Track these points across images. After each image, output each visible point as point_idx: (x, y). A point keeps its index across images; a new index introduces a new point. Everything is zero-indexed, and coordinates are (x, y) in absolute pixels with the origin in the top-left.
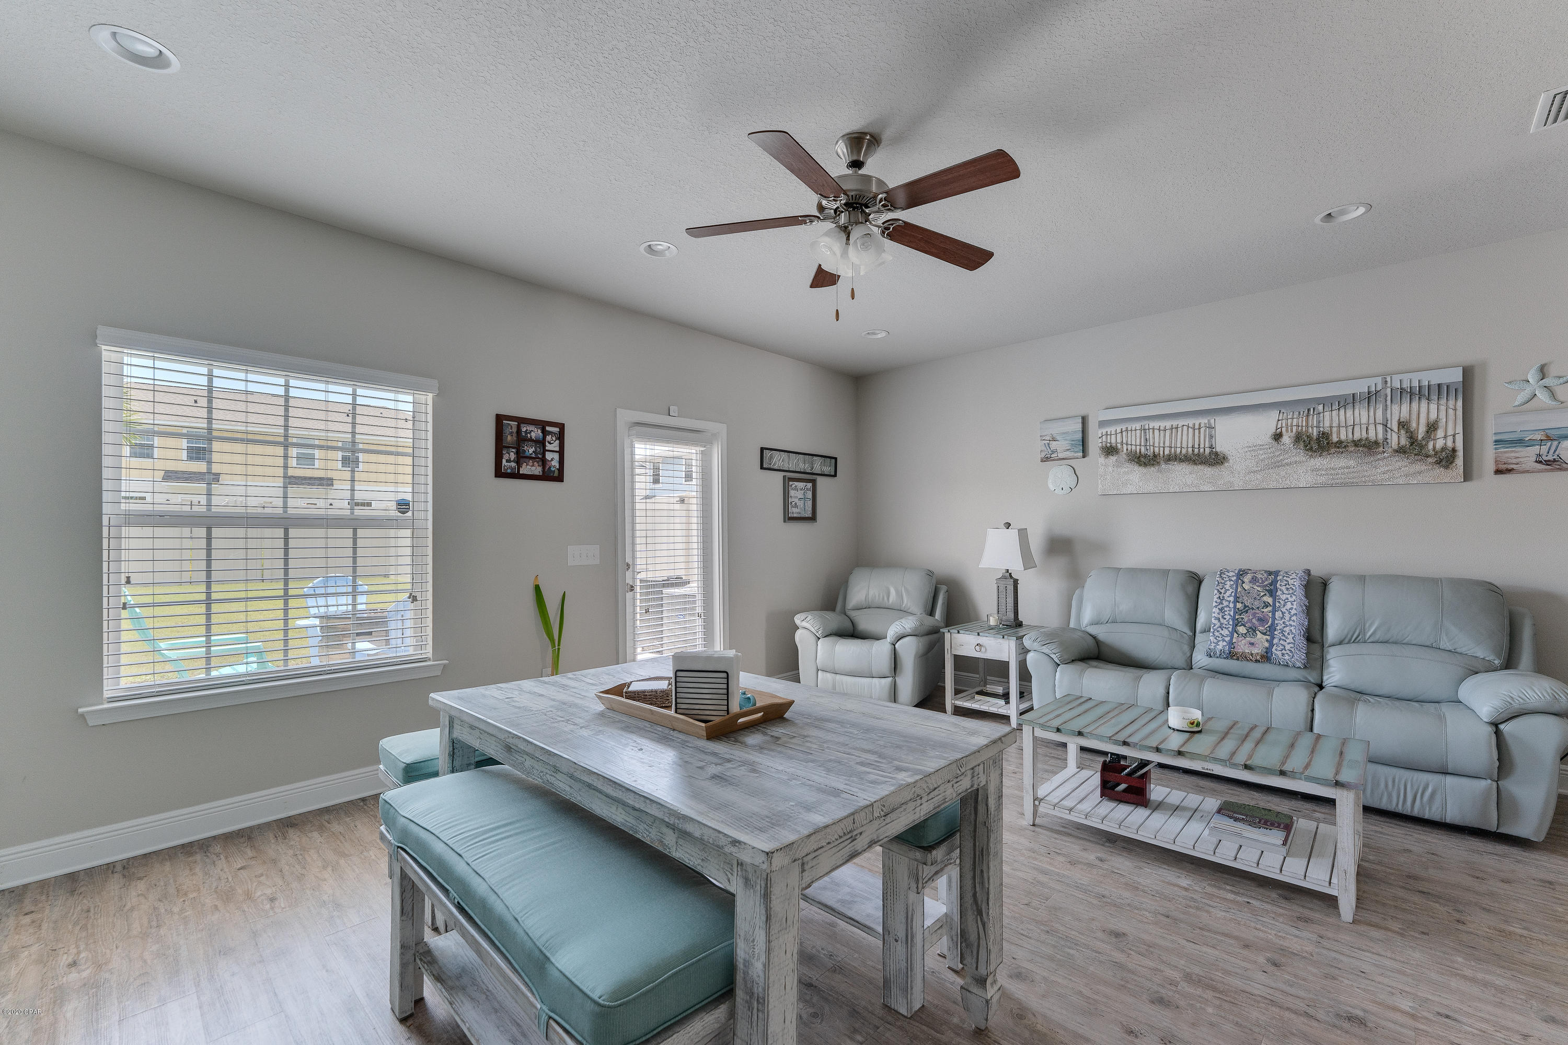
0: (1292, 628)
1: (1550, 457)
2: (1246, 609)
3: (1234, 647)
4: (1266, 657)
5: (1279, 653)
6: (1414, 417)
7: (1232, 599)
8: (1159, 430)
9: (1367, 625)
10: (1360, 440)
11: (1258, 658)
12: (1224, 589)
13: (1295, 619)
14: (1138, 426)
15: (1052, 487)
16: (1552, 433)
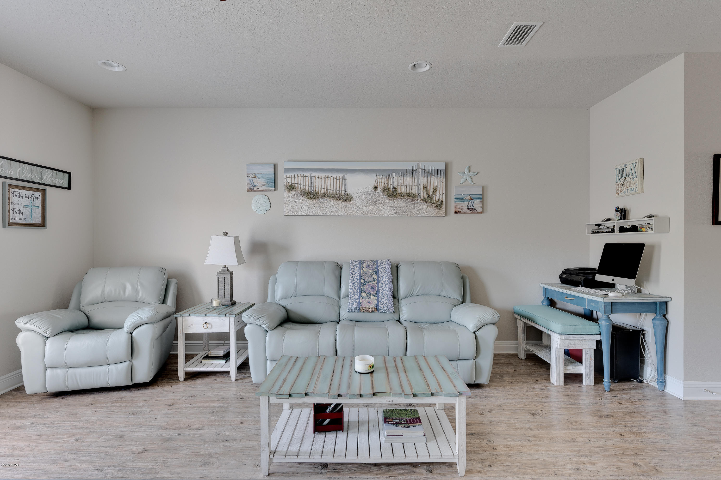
0: (386, 292)
1: (471, 207)
2: (365, 283)
3: (361, 305)
4: (377, 309)
5: (382, 306)
6: (429, 184)
7: (358, 277)
8: (319, 178)
9: (416, 287)
10: (409, 193)
11: (373, 310)
12: (354, 272)
13: (387, 287)
14: (307, 174)
15: (254, 209)
16: (472, 196)
